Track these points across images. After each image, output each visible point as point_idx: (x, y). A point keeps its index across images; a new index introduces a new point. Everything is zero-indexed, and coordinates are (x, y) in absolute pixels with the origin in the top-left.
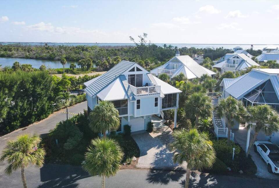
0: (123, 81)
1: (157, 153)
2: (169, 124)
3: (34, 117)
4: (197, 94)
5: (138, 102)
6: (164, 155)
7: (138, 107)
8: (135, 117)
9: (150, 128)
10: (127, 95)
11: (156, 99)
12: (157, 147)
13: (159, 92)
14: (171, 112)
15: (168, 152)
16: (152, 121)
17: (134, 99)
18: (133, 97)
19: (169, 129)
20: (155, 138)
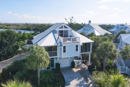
0: (55, 34)
1: (78, 84)
2: (85, 63)
3: (2, 57)
4: (105, 42)
5: (64, 47)
6: (82, 85)
7: (64, 51)
8: (62, 58)
9: (73, 65)
10: (57, 43)
11: (77, 46)
12: (77, 79)
13: (78, 41)
14: (86, 55)
15: (85, 83)
16: (75, 61)
17: (61, 45)
18: (61, 44)
19: (86, 66)
20: (76, 72)
